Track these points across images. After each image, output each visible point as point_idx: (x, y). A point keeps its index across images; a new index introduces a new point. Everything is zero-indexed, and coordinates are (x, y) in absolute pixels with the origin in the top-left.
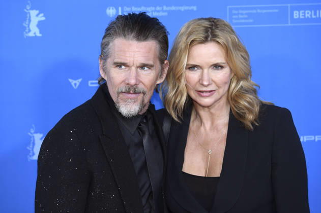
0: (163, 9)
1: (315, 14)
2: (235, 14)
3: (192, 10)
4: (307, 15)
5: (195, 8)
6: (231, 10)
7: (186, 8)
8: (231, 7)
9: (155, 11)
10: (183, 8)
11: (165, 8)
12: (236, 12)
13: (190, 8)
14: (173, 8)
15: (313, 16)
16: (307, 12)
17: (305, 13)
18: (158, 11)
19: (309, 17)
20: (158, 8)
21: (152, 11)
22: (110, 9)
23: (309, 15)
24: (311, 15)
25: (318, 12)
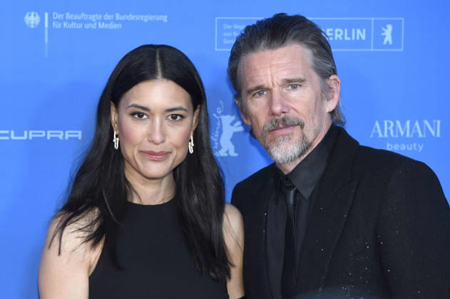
0: (115, 17)
1: (350, 35)
2: (227, 31)
3: (161, 22)
4: (337, 36)
5: (165, 18)
6: (221, 22)
7: (151, 18)
8: (220, 18)
9: (102, 21)
10: (146, 18)
11: (118, 16)
12: (229, 27)
13: (159, 18)
14: (131, 17)
15: (346, 38)
16: (337, 30)
17: (334, 32)
18: (108, 22)
19: (341, 38)
20: (107, 17)
21: (98, 21)
22: (30, 15)
23: (340, 36)
24: (343, 36)
25: (353, 30)
